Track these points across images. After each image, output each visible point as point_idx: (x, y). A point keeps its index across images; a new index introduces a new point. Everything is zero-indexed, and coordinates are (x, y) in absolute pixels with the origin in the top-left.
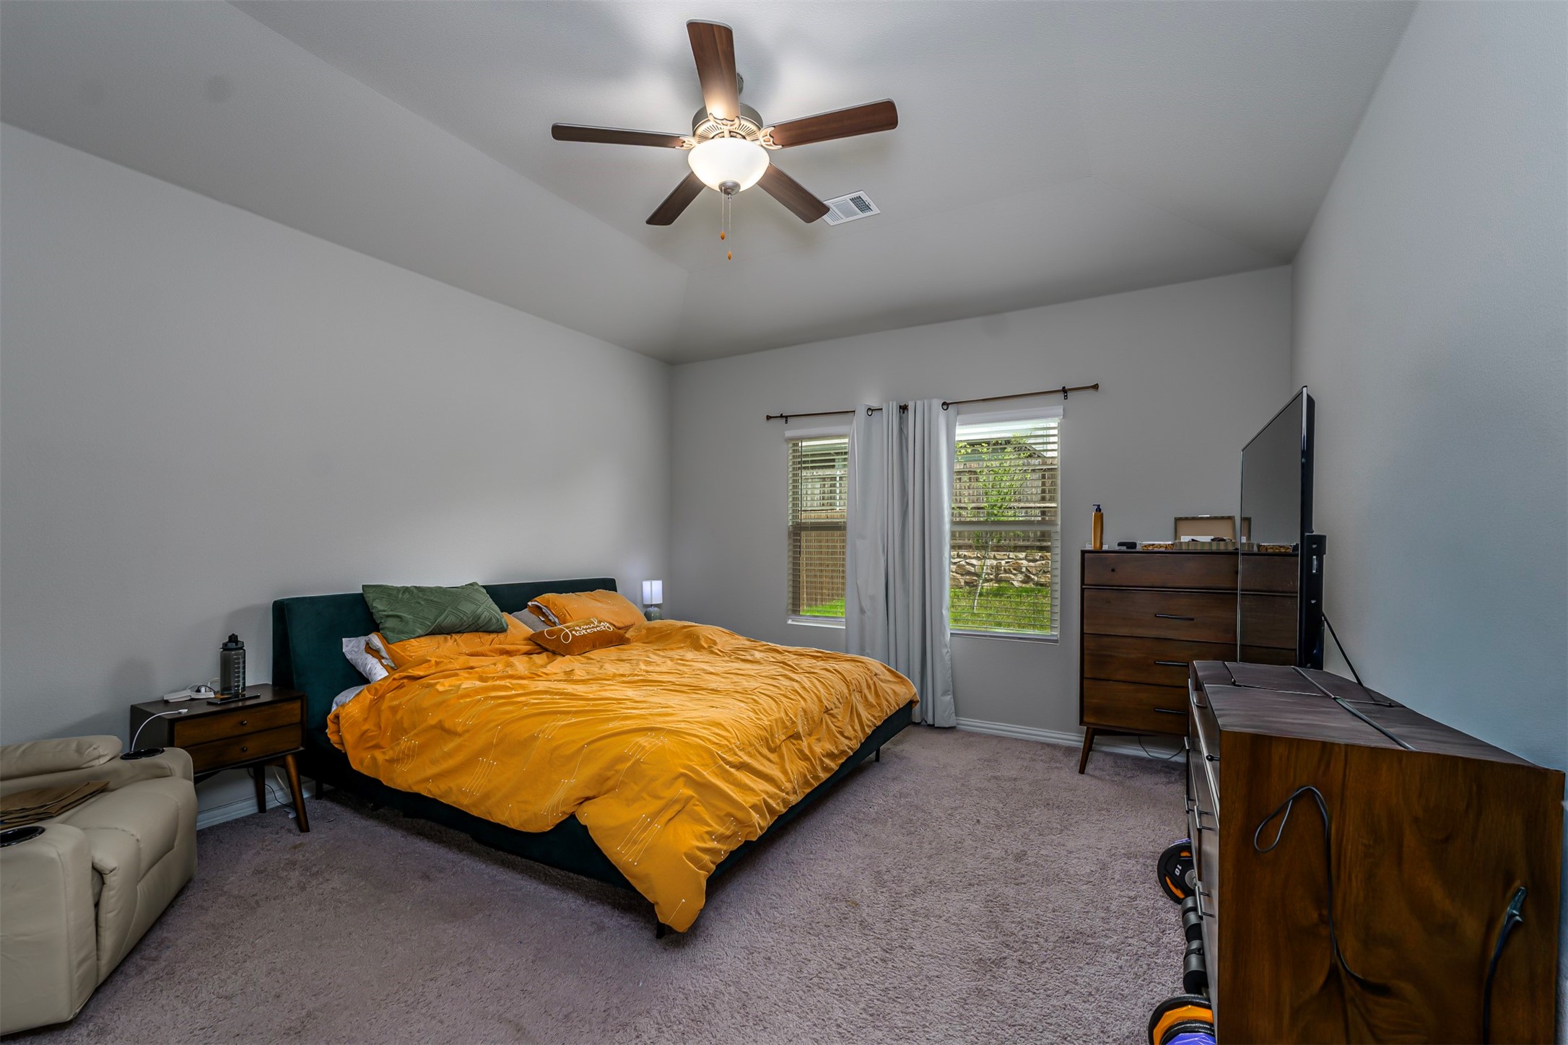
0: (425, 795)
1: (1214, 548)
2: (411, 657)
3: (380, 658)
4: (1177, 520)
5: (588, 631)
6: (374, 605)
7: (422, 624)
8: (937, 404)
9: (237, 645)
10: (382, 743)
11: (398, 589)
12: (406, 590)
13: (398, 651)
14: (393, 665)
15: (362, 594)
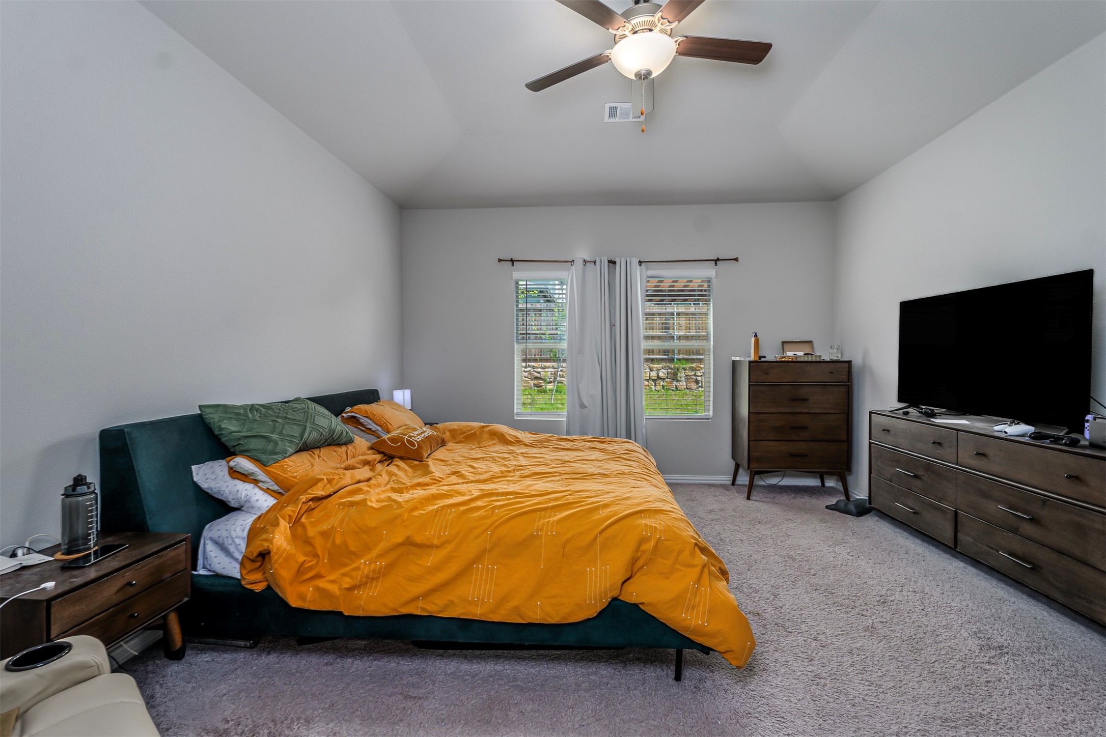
0: (419, 614)
1: (806, 359)
2: (295, 477)
3: (256, 482)
4: (784, 343)
5: (422, 436)
6: (223, 426)
7: (291, 442)
8: (635, 261)
9: (89, 488)
10: (323, 572)
11: (244, 407)
12: (253, 408)
13: (280, 473)
14: (276, 488)
15: (200, 416)
